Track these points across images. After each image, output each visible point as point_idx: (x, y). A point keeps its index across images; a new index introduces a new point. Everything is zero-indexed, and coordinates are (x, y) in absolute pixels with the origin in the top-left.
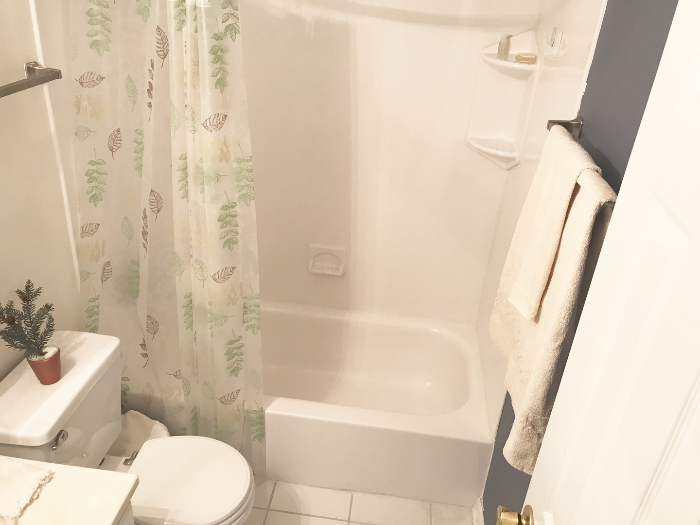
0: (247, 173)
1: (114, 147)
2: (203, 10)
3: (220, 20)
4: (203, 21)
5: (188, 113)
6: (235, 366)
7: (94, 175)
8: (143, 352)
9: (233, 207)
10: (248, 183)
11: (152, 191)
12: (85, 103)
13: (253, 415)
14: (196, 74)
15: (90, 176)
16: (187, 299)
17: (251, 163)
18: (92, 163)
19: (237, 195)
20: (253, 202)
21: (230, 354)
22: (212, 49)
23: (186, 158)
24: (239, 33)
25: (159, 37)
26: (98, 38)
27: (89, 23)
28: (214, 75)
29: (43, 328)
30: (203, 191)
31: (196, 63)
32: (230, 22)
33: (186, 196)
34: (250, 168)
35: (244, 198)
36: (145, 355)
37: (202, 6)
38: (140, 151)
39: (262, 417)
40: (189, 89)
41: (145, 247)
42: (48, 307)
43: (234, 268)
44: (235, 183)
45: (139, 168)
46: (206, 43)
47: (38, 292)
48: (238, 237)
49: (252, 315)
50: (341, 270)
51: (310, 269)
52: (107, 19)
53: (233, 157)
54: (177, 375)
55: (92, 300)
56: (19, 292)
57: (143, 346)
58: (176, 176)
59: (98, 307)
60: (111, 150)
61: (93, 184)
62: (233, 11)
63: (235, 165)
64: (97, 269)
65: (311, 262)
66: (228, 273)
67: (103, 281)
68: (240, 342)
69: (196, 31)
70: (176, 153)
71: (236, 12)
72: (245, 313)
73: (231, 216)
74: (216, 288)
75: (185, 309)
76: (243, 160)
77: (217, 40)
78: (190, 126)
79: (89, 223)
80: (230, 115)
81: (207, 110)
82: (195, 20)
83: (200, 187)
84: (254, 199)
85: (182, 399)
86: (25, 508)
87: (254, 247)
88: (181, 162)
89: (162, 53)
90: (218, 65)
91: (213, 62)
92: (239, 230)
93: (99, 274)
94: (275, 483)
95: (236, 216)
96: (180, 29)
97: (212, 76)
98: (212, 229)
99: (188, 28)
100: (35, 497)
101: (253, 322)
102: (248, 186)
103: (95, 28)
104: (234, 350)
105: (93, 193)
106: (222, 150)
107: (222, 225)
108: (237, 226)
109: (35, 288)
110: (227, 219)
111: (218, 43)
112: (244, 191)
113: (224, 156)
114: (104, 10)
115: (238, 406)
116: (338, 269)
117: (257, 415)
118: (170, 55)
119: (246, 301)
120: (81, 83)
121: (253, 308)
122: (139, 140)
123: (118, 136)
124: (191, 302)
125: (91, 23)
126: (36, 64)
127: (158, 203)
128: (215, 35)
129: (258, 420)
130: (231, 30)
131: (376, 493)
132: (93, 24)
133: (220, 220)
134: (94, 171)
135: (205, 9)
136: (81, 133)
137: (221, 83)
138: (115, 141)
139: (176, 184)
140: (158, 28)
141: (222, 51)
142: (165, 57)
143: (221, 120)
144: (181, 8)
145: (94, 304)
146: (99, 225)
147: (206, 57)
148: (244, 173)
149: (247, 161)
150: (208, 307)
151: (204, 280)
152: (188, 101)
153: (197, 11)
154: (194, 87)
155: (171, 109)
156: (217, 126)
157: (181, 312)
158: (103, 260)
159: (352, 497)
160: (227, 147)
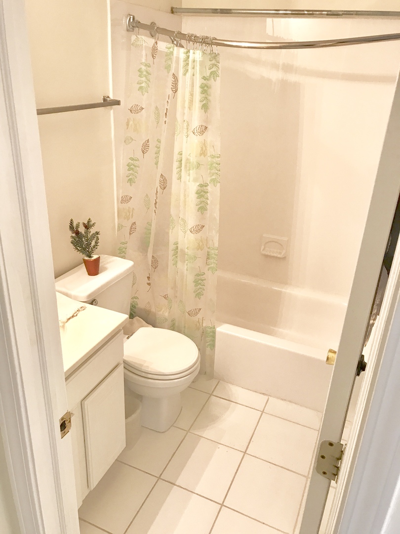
0: (217, 165)
1: (145, 151)
2: (198, 62)
3: (207, 69)
4: (198, 68)
5: (185, 125)
6: (199, 291)
7: (132, 167)
8: (149, 282)
9: (206, 186)
10: (216, 172)
11: (162, 175)
12: (131, 123)
13: (209, 330)
14: (191, 102)
15: (130, 167)
16: (176, 246)
17: (219, 159)
18: (132, 159)
19: (209, 179)
20: (219, 184)
21: (196, 282)
22: (201, 85)
23: (181, 154)
24: (219, 76)
25: (173, 80)
26: (143, 85)
27: (139, 76)
28: (201, 101)
29: (93, 243)
30: (189, 175)
31: (192, 95)
32: (213, 69)
33: (180, 178)
34: (218, 162)
35: (214, 181)
36: (149, 284)
37: (198, 60)
38: (158, 153)
39: (214, 332)
40: (186, 110)
41: (155, 212)
42: (97, 233)
43: (204, 226)
44: (209, 171)
45: (157, 164)
46: (198, 82)
47: (94, 224)
48: (208, 207)
49: (212, 261)
50: (282, 254)
51: (262, 250)
52: (149, 74)
53: (209, 154)
54: (165, 297)
55: (123, 243)
56: (84, 224)
57: (148, 278)
58: (176, 165)
59: (126, 249)
60: (143, 152)
61: (131, 172)
62: (216, 63)
63: (209, 159)
64: (128, 224)
65: (263, 247)
66: (199, 228)
67: (130, 234)
68: (203, 276)
69: (194, 75)
70: (176, 151)
71: (218, 64)
72: (208, 258)
73: (204, 192)
74: (192, 237)
75: (173, 251)
76: (215, 157)
77: (205, 80)
78: (185, 132)
79: (126, 195)
80: (209, 127)
81: (196, 123)
82: (193, 68)
83: (188, 172)
84: (219, 182)
85: (166, 314)
86: (69, 319)
87: (217, 215)
88: (179, 156)
89: (174, 89)
90: (204, 95)
91: (201, 93)
92: (209, 202)
93: (129, 228)
94: (219, 381)
95: (207, 192)
96: (185, 74)
97: (200, 102)
98: (192, 198)
99: (189, 74)
100: (75, 315)
101: (212, 265)
102: (217, 173)
103: (142, 79)
104: (199, 280)
105: (130, 177)
106: (202, 148)
107: (198, 196)
108: (208, 199)
109: (92, 223)
110: (202, 193)
111: (204, 82)
112: (214, 177)
113: (203, 153)
114: (149, 69)
115: (199, 320)
116: (280, 253)
117: (211, 330)
118: (178, 92)
119: (209, 250)
120: (131, 111)
121: (213, 255)
122: (158, 146)
123: (148, 144)
124: (177, 248)
125: (140, 76)
126: (108, 97)
127: (164, 183)
128: (204, 77)
129: (211, 334)
130: (214, 74)
131: (285, 400)
132: (141, 77)
133: (197, 193)
134: (132, 165)
135: (200, 61)
136: (128, 140)
137: (205, 107)
138: (145, 148)
139: (175, 170)
140: (174, 74)
141: (207, 87)
142: (176, 92)
143: (204, 129)
144: (187, 62)
145: (123, 246)
146: (131, 198)
147: (197, 90)
148: (214, 165)
149: (218, 157)
150: (186, 250)
151: (185, 232)
152: (186, 118)
153: (195, 63)
154: (190, 109)
155: (176, 123)
156: (200, 133)
157: (171, 253)
158: (132, 221)
159: (268, 399)
160: (206, 147)
